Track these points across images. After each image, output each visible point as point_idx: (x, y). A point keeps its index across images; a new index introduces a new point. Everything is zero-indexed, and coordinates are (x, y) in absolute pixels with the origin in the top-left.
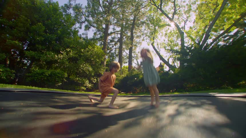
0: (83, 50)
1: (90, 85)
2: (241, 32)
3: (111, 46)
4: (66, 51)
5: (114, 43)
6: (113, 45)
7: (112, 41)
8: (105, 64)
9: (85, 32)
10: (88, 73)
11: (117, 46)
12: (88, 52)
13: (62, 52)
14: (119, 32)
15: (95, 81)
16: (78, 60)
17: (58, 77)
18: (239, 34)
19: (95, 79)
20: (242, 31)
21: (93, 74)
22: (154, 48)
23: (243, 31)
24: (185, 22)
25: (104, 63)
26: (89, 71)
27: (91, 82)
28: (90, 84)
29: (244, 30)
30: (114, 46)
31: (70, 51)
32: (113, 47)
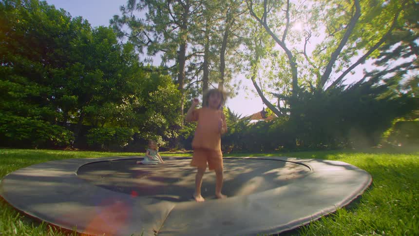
0: (151, 94)
1: (164, 143)
2: (406, 49)
3: (190, 77)
4: (129, 98)
5: (194, 71)
6: (194, 75)
7: (190, 69)
8: (183, 108)
9: (149, 57)
10: (160, 126)
11: (199, 76)
12: (158, 95)
13: (124, 100)
14: (202, 52)
15: (169, 135)
16: (146, 110)
17: (125, 136)
18: (403, 52)
19: (169, 132)
20: (406, 46)
21: (167, 127)
22: (255, 84)
23: (409, 47)
24: (307, 39)
25: (181, 108)
26: (161, 123)
27: (165, 138)
28: (163, 140)
29: (410, 45)
30: (196, 77)
31: (134, 98)
32: (193, 78)
